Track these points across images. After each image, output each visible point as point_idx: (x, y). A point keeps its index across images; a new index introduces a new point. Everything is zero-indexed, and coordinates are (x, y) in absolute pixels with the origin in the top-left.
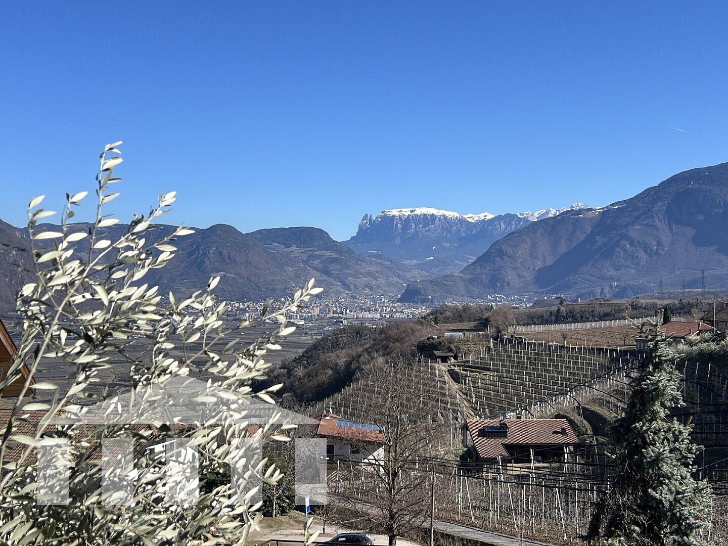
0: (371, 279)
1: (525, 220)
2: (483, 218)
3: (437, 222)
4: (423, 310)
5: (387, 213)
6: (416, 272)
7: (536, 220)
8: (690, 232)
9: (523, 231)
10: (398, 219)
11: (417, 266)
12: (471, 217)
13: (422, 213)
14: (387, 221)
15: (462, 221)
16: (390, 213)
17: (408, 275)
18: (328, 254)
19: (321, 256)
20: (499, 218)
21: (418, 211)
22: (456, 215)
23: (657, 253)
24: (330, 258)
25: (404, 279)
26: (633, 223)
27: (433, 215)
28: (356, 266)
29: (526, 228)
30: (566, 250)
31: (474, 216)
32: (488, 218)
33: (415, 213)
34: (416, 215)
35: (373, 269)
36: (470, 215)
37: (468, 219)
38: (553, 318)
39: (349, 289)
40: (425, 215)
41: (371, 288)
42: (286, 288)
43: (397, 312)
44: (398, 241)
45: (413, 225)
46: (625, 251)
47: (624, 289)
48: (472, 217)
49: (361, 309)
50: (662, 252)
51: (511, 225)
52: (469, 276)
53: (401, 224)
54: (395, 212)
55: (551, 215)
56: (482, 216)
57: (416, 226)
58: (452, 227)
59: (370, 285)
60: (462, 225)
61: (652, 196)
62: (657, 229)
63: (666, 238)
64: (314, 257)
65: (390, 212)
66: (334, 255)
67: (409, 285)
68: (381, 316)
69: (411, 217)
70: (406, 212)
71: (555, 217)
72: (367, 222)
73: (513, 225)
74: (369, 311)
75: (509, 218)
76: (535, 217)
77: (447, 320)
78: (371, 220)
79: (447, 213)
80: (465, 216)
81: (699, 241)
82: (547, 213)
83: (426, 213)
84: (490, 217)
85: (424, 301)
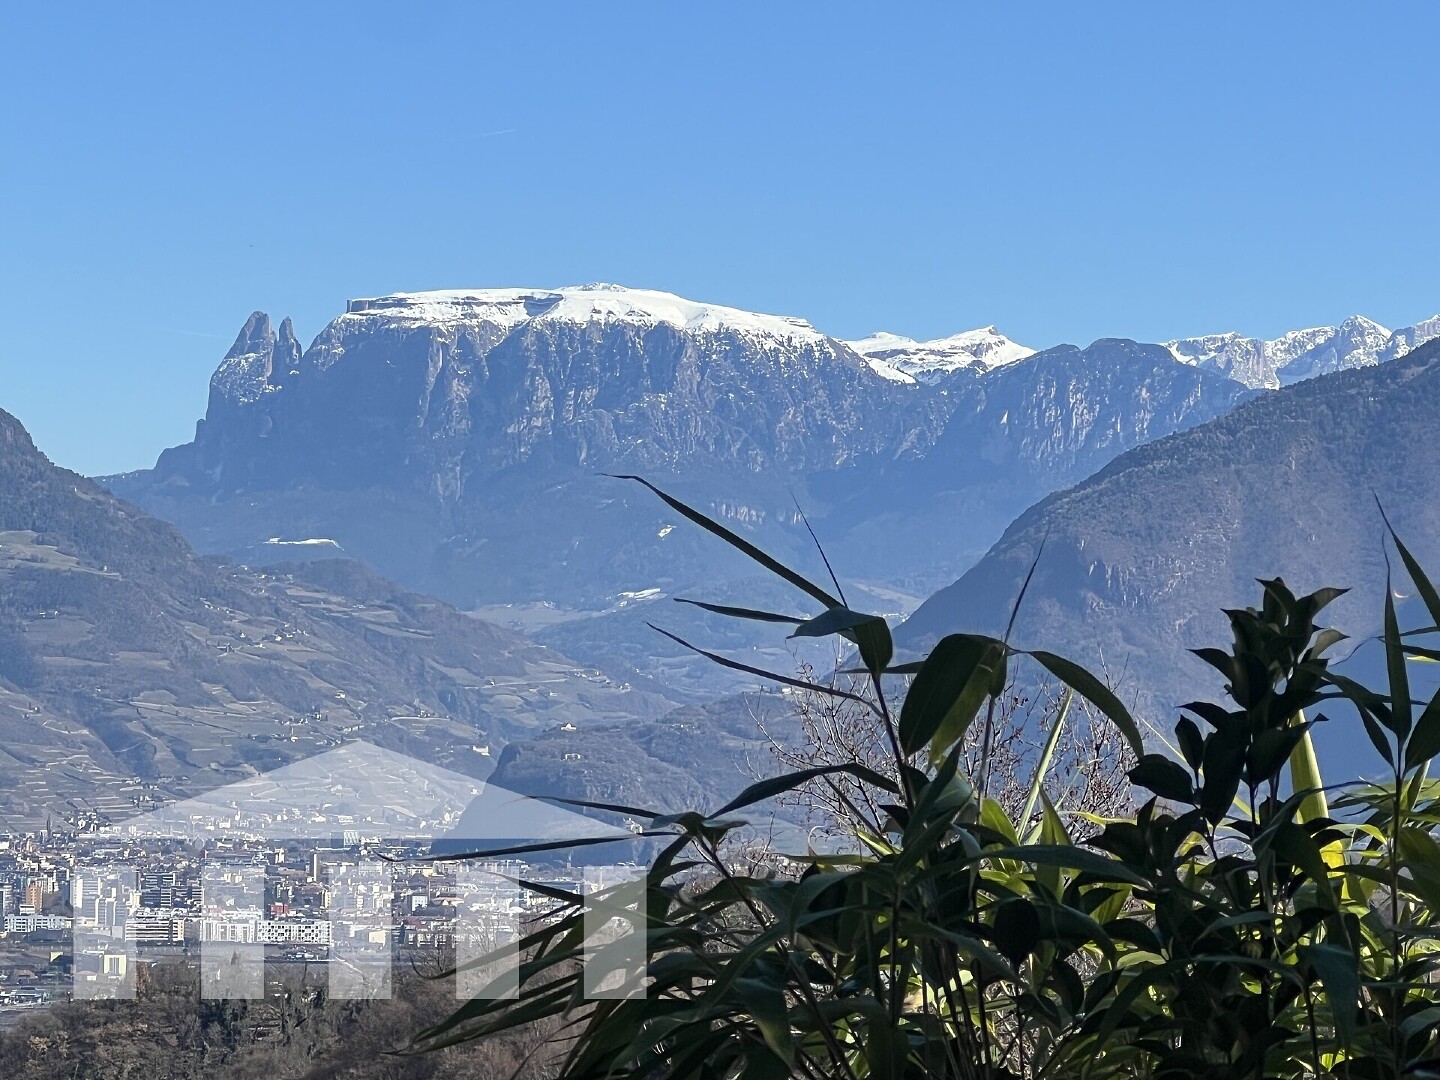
0: (277, 709)
5: (389, 312)
7: (1274, 385)
9: (1199, 445)
10: (454, 350)
12: (895, 353)
13: (602, 318)
15: (839, 374)
16: (406, 312)
18: (18, 548)
20: (1055, 365)
21: (577, 307)
24: (31, 575)
25: (477, 718)
27: (663, 331)
28: (188, 627)
29: (1218, 425)
31: (911, 345)
32: (991, 360)
35: (291, 649)
36: (887, 341)
37: (875, 364)
40: (616, 333)
44: (448, 483)
45: (544, 387)
53: (467, 380)
54: (433, 308)
56: (955, 350)
57: (559, 397)
58: (776, 408)
59: (273, 744)
60: (834, 396)
65: (400, 303)
67: (507, 753)
69: (528, 340)
70: (503, 310)
72: (258, 367)
73: (1139, 407)
75: (1121, 363)
78: (282, 347)
79: (744, 322)
80: (859, 347)
82: (1343, 342)
83: (621, 315)
84: (1007, 353)
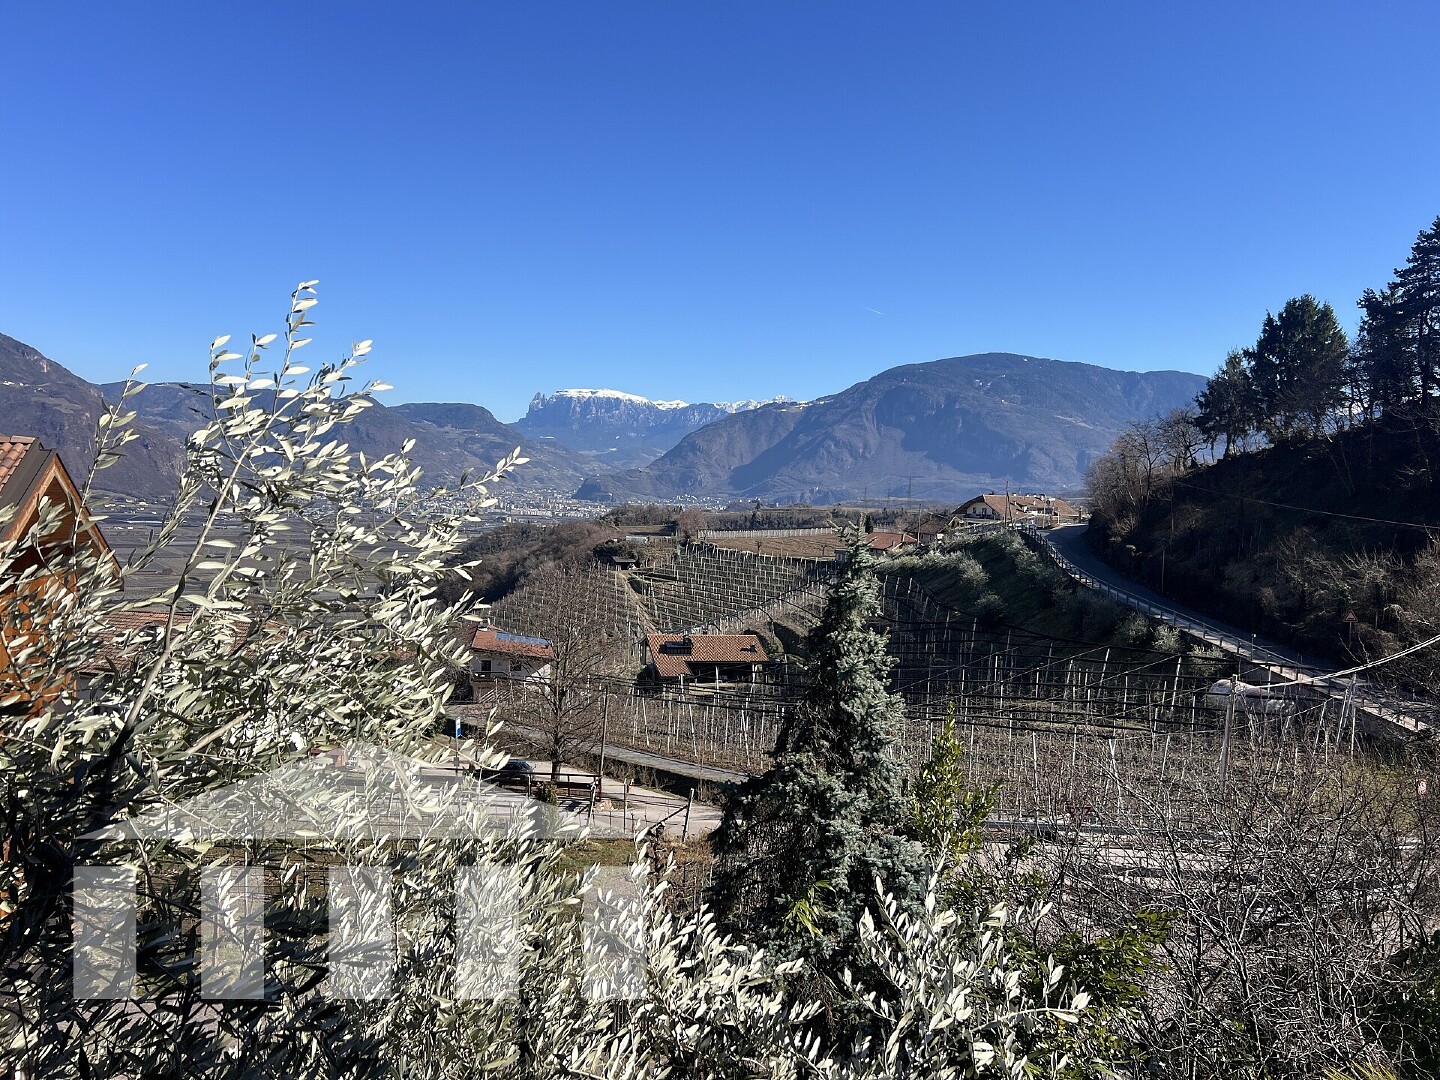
1: (723, 411)
2: (675, 406)
3: (622, 407)
4: (603, 510)
5: (564, 393)
6: (595, 465)
7: (734, 412)
8: (899, 434)
9: (719, 424)
10: (577, 401)
11: (598, 458)
13: (605, 396)
14: (564, 402)
15: (651, 408)
16: (568, 394)
17: (586, 468)
18: (491, 437)
19: (482, 439)
20: (692, 407)
21: (601, 394)
22: (645, 401)
23: (863, 457)
24: (492, 442)
25: (581, 473)
26: (840, 422)
27: (617, 399)
29: (723, 420)
30: (765, 448)
31: (665, 403)
32: (681, 406)
33: (597, 395)
34: (599, 398)
35: (544, 458)
36: (660, 402)
37: (658, 406)
38: (748, 524)
39: (516, 481)
40: (608, 399)
41: (541, 481)
42: (437, 476)
43: (571, 510)
44: (575, 427)
45: (594, 409)
46: (829, 452)
47: (826, 495)
48: (663, 405)
49: (529, 505)
50: (868, 456)
51: (706, 416)
52: (657, 473)
53: (579, 407)
54: (573, 393)
55: (751, 408)
56: (673, 404)
57: (597, 411)
58: (639, 415)
60: (650, 412)
61: (860, 391)
62: (865, 430)
63: (873, 440)
64: (473, 440)
66: (497, 440)
67: (586, 480)
68: (553, 513)
69: (591, 400)
70: (586, 394)
71: (756, 410)
72: (538, 403)
73: (708, 416)
74: (538, 506)
75: (705, 408)
76: (733, 408)
77: (630, 522)
78: (543, 400)
79: (634, 398)
80: (655, 403)
81: (908, 445)
82: (747, 405)
83: (609, 396)
84: (683, 405)
85: (604, 498)
